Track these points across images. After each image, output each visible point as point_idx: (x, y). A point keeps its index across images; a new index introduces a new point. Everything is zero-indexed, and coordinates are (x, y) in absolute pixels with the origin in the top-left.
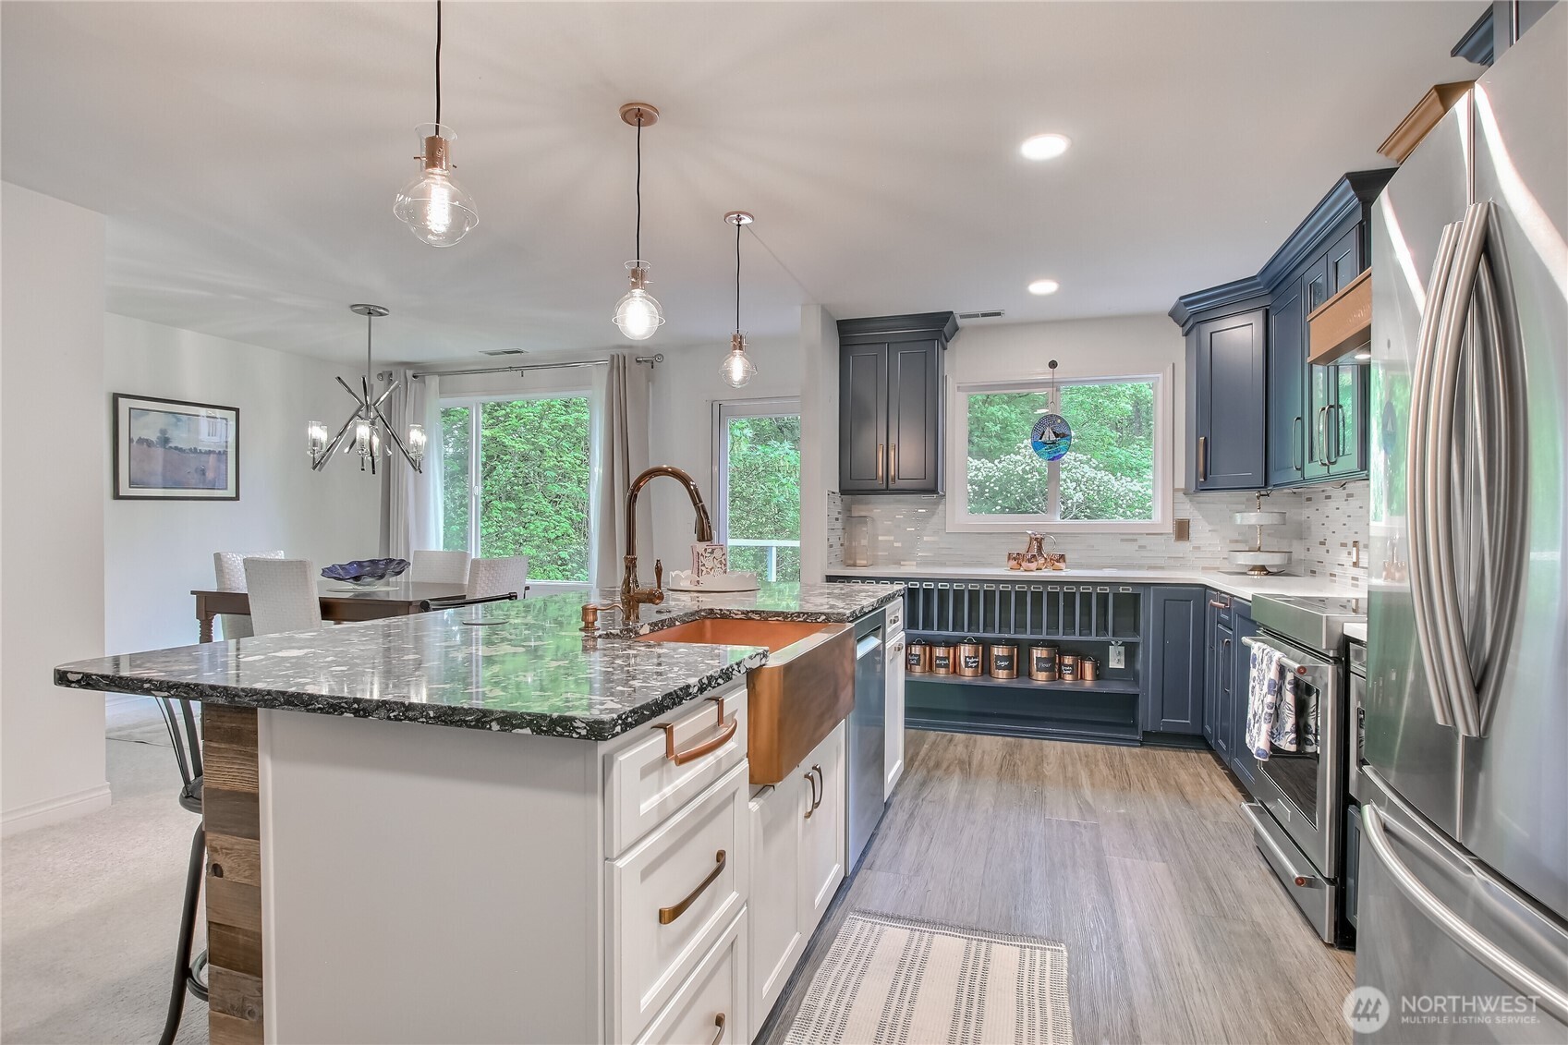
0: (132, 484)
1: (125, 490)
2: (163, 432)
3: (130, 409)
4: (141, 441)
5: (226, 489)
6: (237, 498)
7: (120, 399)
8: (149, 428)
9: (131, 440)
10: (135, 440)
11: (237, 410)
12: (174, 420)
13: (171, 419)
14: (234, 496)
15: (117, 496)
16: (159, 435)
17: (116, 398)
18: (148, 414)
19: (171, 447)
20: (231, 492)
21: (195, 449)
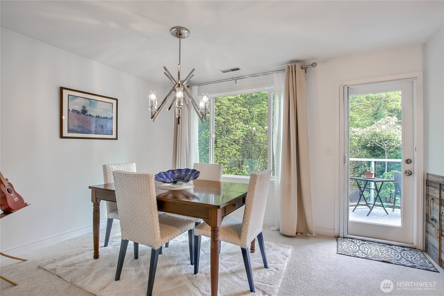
0: (69, 131)
1: (65, 134)
2: (84, 107)
3: (69, 95)
4: (74, 111)
5: (112, 134)
6: (116, 139)
7: (64, 90)
8: (77, 105)
9: (69, 110)
10: (71, 110)
11: (117, 100)
12: (89, 102)
13: (88, 102)
14: (115, 137)
15: (62, 137)
16: (82, 108)
17: (62, 89)
18: (77, 98)
19: (87, 115)
20: (114, 136)
21: (99, 116)
